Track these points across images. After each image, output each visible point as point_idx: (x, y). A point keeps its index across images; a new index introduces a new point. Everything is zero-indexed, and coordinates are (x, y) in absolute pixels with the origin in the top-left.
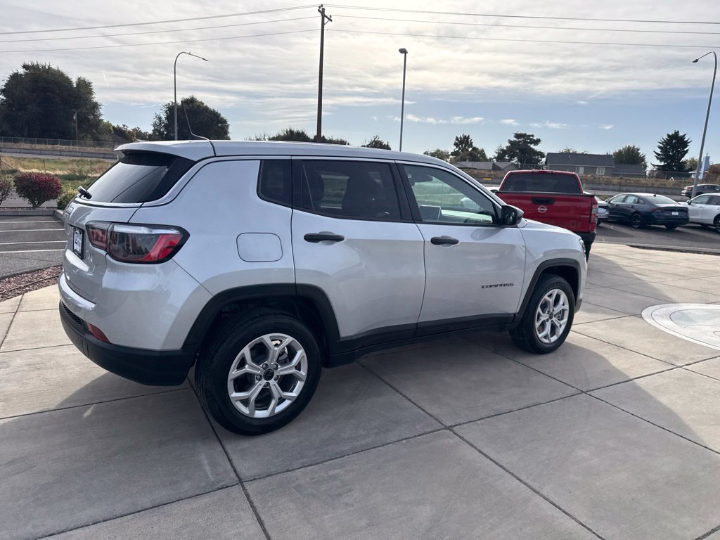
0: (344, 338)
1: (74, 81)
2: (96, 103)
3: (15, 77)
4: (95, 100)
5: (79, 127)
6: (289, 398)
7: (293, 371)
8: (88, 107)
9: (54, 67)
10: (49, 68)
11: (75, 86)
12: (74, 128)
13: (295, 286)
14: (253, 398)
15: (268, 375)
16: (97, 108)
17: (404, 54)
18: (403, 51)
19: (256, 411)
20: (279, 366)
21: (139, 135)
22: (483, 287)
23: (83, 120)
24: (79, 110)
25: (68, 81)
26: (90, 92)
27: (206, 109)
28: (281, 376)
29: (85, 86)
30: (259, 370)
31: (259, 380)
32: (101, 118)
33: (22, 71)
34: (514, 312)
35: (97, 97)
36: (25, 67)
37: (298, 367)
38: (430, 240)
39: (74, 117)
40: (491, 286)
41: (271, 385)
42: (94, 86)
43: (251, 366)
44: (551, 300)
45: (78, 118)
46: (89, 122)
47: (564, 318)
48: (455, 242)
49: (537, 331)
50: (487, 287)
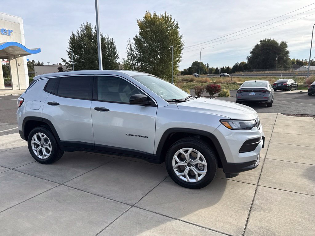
0: (61, 141)
1: (279, 43)
2: (288, 51)
3: (257, 46)
5: (279, 62)
6: (48, 156)
8: (284, 53)
9: (272, 39)
10: (270, 40)
11: (279, 45)
12: (276, 64)
14: (38, 151)
15: (42, 146)
16: (288, 54)
19: (39, 155)
20: (45, 144)
22: (126, 134)
23: (281, 59)
24: (279, 55)
25: (277, 43)
26: (286, 47)
28: (46, 147)
29: (284, 45)
30: (39, 143)
31: (39, 146)
32: (289, 58)
33: (259, 43)
34: (153, 153)
35: (288, 49)
36: (261, 41)
38: (94, 108)
39: (277, 59)
40: (132, 135)
41: (43, 149)
43: (36, 141)
44: (186, 154)
45: (278, 59)
46: (283, 60)
47: (203, 170)
48: (108, 110)
49: (175, 170)
50: (129, 135)
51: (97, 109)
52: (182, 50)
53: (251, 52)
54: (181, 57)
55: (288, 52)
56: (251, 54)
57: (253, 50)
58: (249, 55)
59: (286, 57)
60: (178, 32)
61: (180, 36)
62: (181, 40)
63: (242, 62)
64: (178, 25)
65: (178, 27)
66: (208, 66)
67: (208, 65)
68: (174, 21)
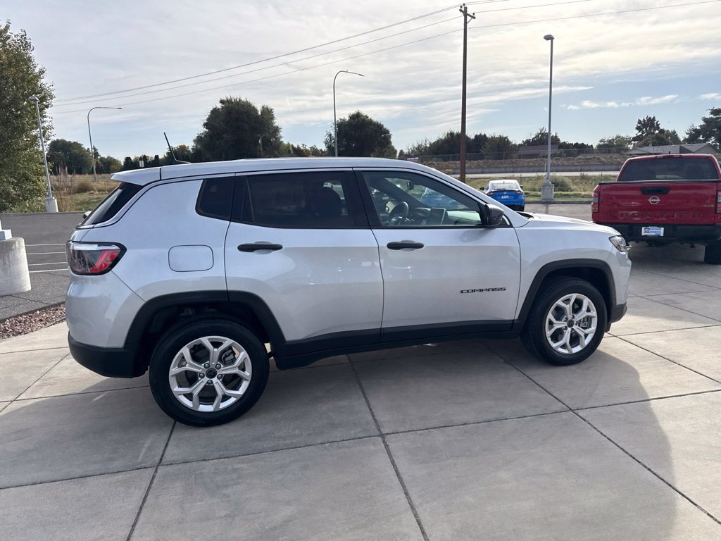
0: (290, 342)
1: (259, 109)
2: (277, 127)
3: (215, 111)
4: (276, 124)
5: (264, 150)
6: (235, 396)
7: (236, 371)
8: (271, 131)
9: (243, 99)
10: (240, 100)
11: (260, 113)
12: (260, 151)
13: (227, 293)
14: (196, 393)
15: (211, 374)
16: (278, 132)
17: (550, 41)
18: (549, 38)
19: (201, 405)
20: (222, 366)
21: (316, 153)
22: (462, 292)
23: (267, 142)
24: (264, 135)
25: (255, 110)
26: (272, 118)
27: (371, 122)
28: (226, 375)
29: (268, 113)
30: (200, 368)
31: (202, 377)
32: (281, 140)
33: (219, 106)
34: (512, 318)
35: (277, 122)
36: (222, 102)
37: (242, 368)
38: (386, 245)
39: (260, 142)
40: (474, 291)
41: (214, 383)
42: (275, 113)
43: (191, 365)
44: (568, 306)
45: (262, 142)
46: (271, 144)
47: (590, 327)
48: (420, 246)
49: (549, 340)
50: (468, 291)
51: (393, 246)
52: (47, 107)
53: (206, 125)
54: (50, 128)
55: (277, 130)
56: (205, 129)
57: (208, 119)
58: (202, 130)
59: (276, 139)
60: (29, 59)
61: (37, 70)
62: (43, 81)
63: (180, 147)
64: (28, 41)
65: (27, 45)
66: (96, 154)
67: (95, 150)
68: (7, 27)
